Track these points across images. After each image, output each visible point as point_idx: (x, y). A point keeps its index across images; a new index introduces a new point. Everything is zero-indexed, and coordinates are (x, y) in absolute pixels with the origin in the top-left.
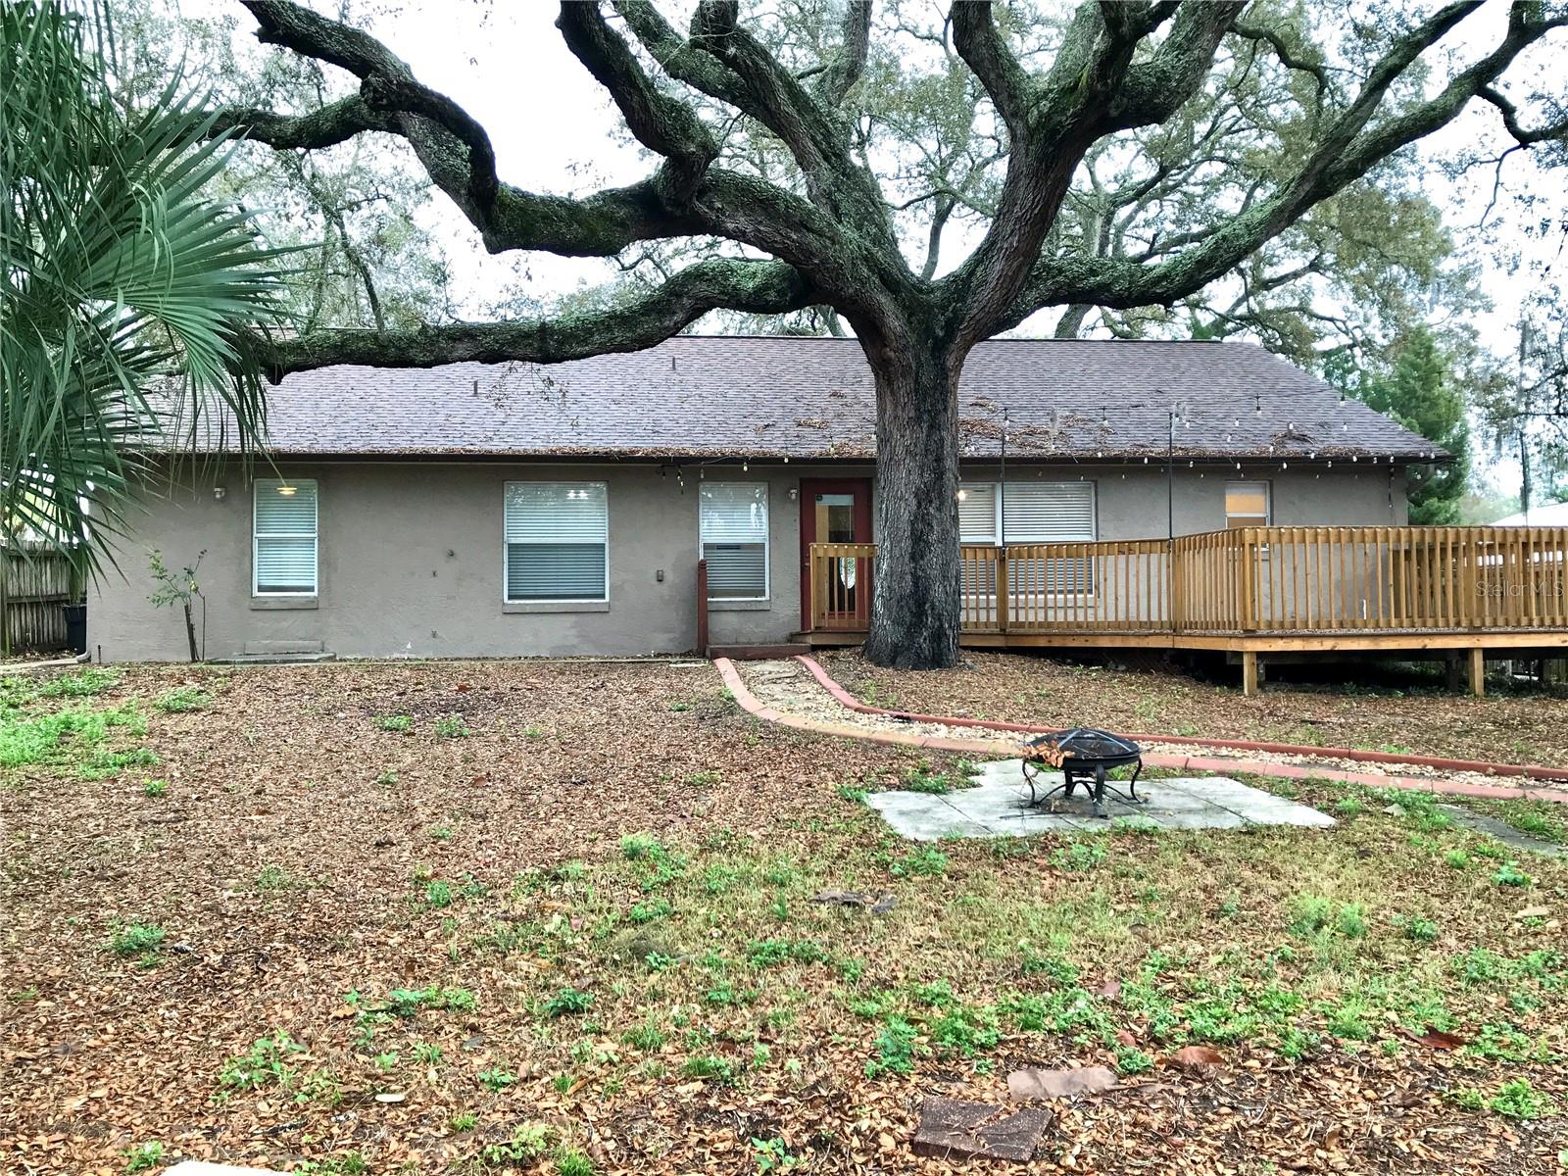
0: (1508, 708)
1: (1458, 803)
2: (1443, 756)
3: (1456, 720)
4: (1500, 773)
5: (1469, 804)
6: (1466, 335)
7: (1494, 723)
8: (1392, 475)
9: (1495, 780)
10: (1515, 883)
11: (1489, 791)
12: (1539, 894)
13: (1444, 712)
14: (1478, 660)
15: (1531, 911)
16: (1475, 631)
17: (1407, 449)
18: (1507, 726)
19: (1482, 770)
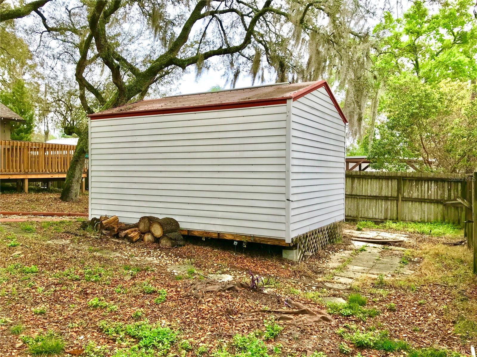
0: (33, 196)
1: (7, 224)
2: (8, 211)
3: (16, 200)
4: (24, 214)
5: (10, 225)
6: (36, 85)
7: (28, 200)
8: (5, 124)
9: (21, 217)
10: (15, 246)
11: (19, 220)
12: (21, 248)
13: (14, 198)
14: (26, 182)
15: (17, 253)
16: (26, 173)
17: (10, 116)
18: (32, 201)
19: (18, 214)
